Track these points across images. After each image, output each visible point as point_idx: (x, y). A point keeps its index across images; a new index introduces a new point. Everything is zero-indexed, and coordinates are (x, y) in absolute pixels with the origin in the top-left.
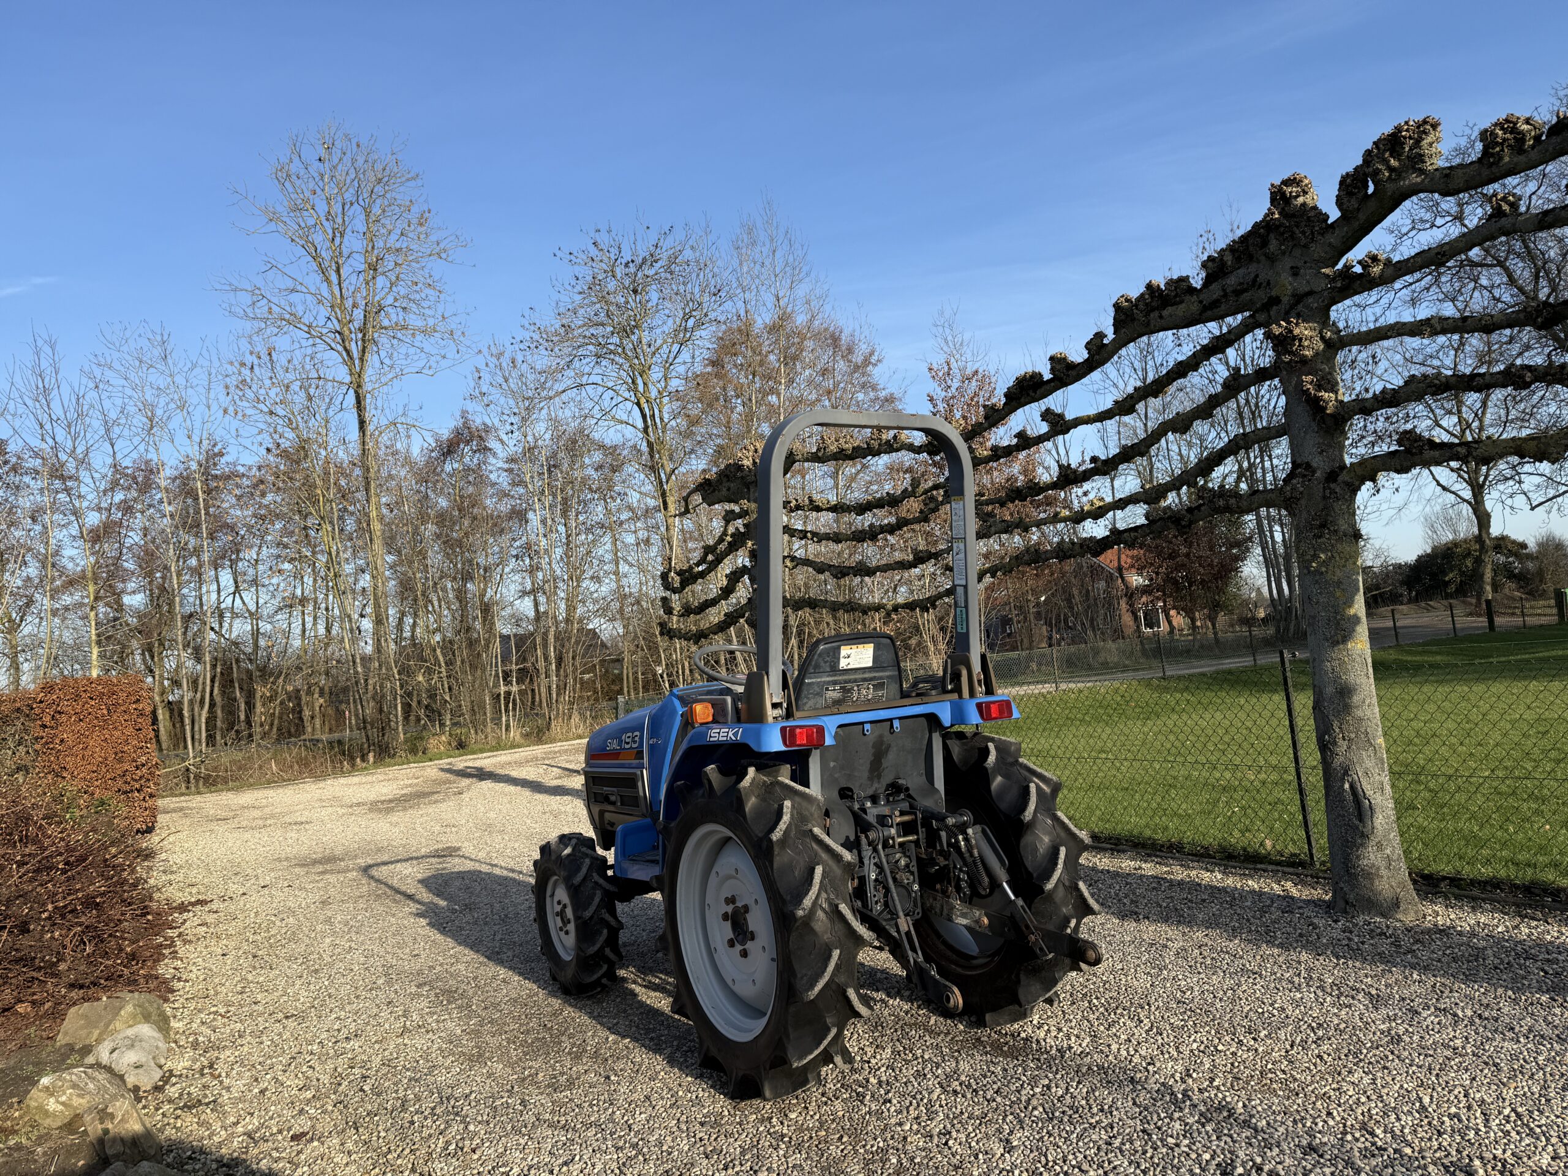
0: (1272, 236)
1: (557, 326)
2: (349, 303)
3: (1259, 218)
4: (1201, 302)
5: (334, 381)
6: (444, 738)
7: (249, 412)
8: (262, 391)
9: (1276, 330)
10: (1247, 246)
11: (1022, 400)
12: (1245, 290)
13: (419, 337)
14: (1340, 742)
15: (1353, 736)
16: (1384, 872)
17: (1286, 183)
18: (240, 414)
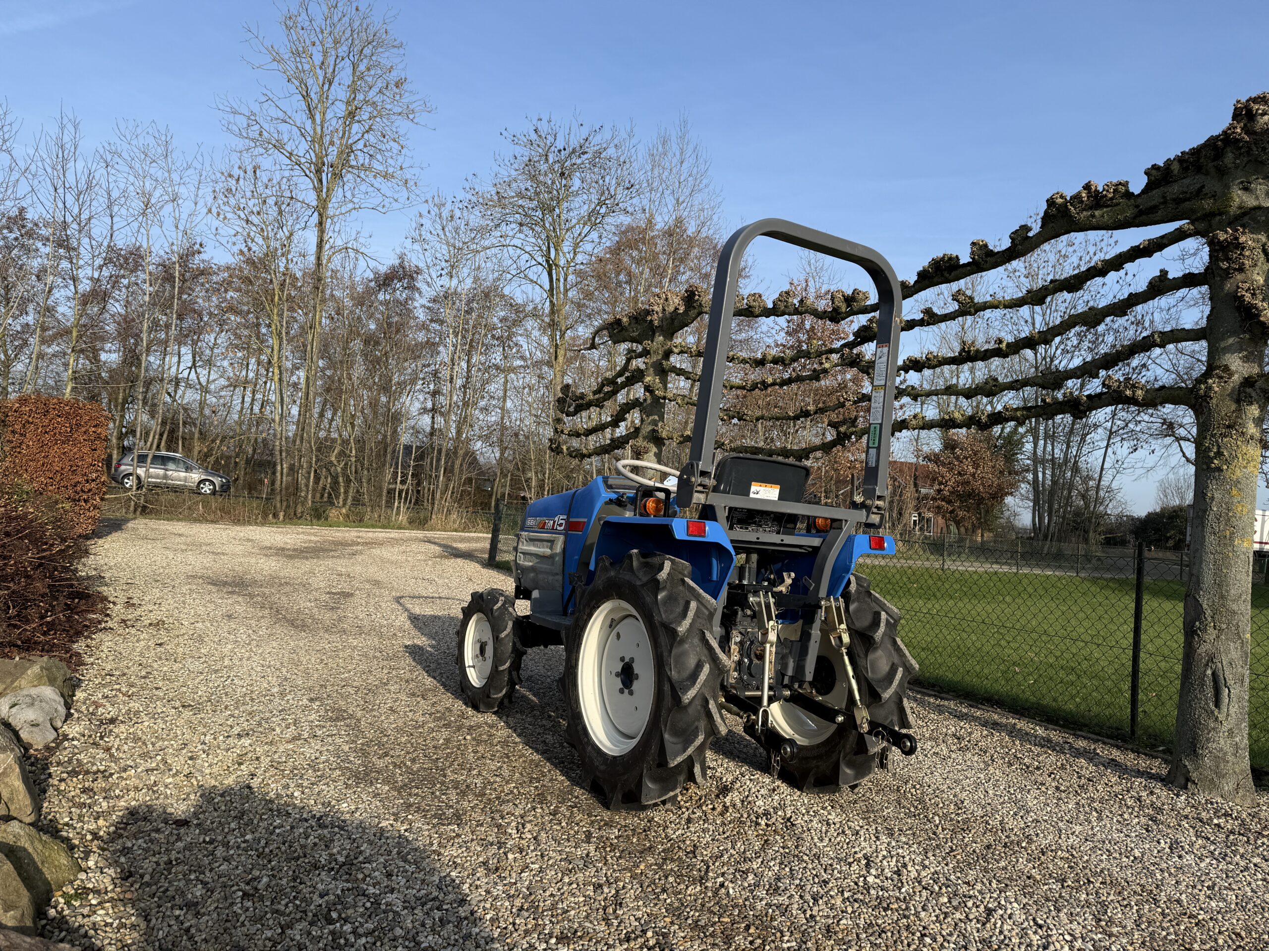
0: (1228, 149)
1: (493, 193)
2: (327, 139)
3: (1217, 131)
4: (1137, 206)
5: (303, 202)
6: (344, 511)
7: (229, 215)
8: (243, 201)
9: (1222, 236)
10: (1199, 159)
11: (935, 279)
12: (1188, 199)
13: (380, 179)
14: (1210, 630)
15: (1224, 626)
16: (1230, 758)
17: (1255, 100)
18: (222, 216)
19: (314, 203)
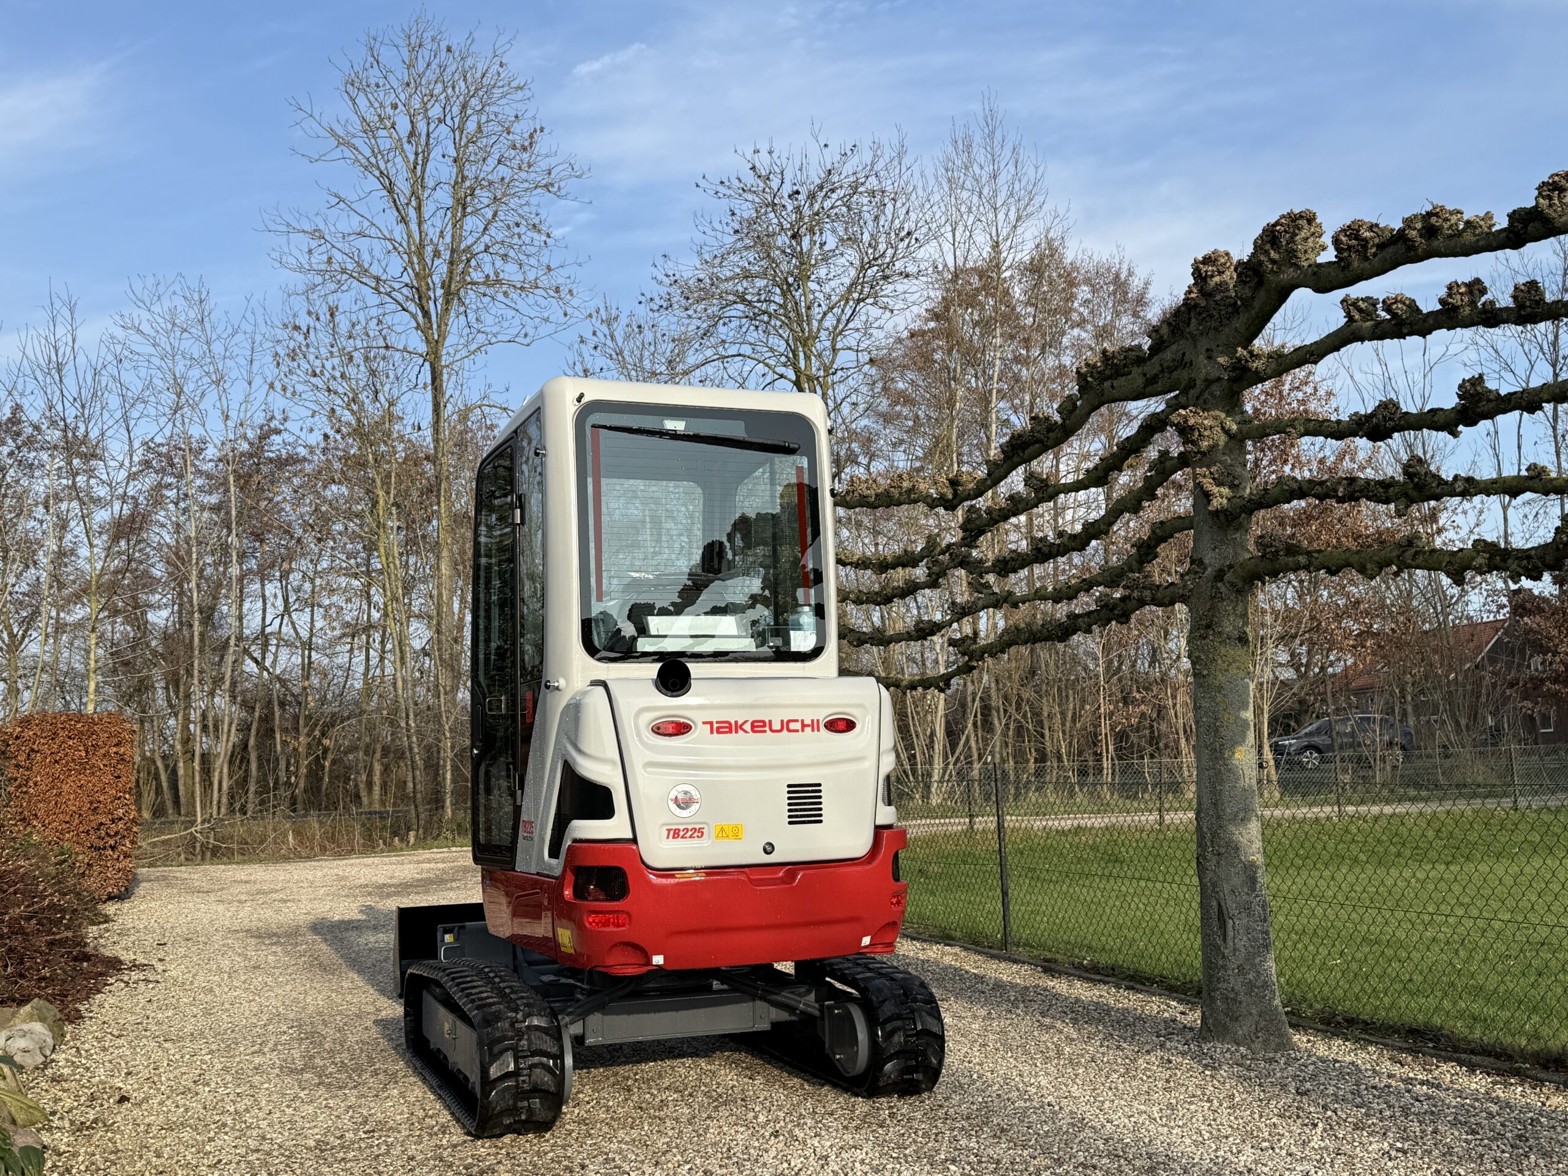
0: (1192, 316)
3: (1186, 291)
4: (1144, 375)
5: (405, 350)
9: (1175, 419)
11: (1014, 459)
12: (1176, 368)
13: (514, 295)
14: (1210, 856)
15: (1223, 850)
16: (1241, 997)
17: (1207, 260)
19: (423, 348)
